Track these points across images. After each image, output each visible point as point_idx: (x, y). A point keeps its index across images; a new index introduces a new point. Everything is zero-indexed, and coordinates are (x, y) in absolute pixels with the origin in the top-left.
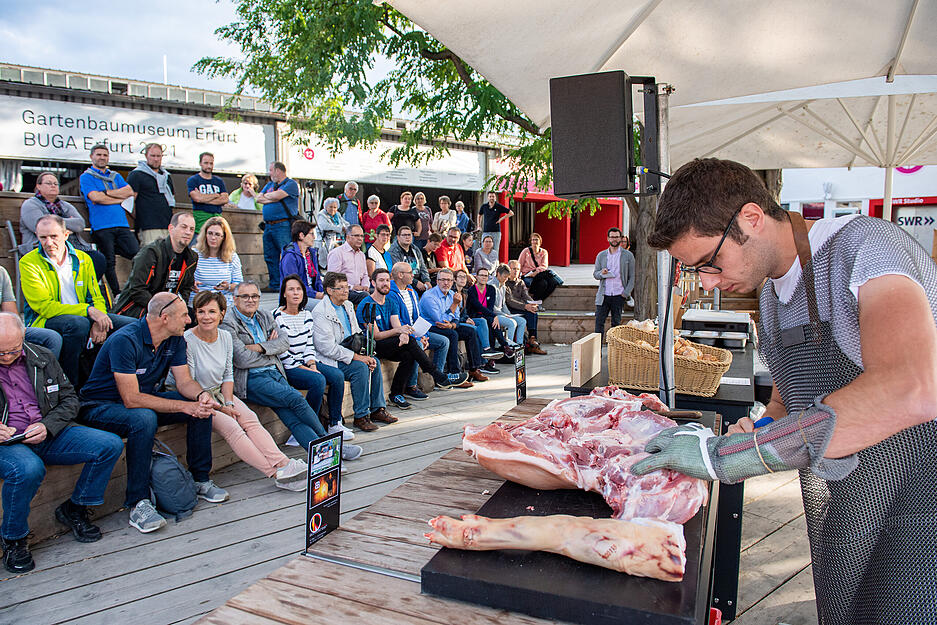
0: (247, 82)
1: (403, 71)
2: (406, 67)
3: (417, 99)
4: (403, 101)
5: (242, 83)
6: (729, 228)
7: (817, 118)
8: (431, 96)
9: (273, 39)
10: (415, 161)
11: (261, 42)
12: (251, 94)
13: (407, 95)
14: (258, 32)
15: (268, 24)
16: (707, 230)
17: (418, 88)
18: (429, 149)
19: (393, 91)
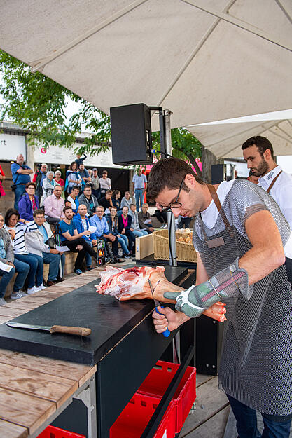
0: (7, 114)
1: (86, 109)
2: (87, 107)
3: (94, 123)
4: (86, 124)
5: (4, 115)
6: (182, 186)
7: (284, 132)
8: (100, 121)
9: (19, 93)
10: (92, 153)
11: (14, 94)
12: (8, 119)
13: (88, 121)
14: (12, 90)
15: (17, 85)
16: (173, 187)
17: (94, 117)
18: (99, 147)
19: (81, 119)
